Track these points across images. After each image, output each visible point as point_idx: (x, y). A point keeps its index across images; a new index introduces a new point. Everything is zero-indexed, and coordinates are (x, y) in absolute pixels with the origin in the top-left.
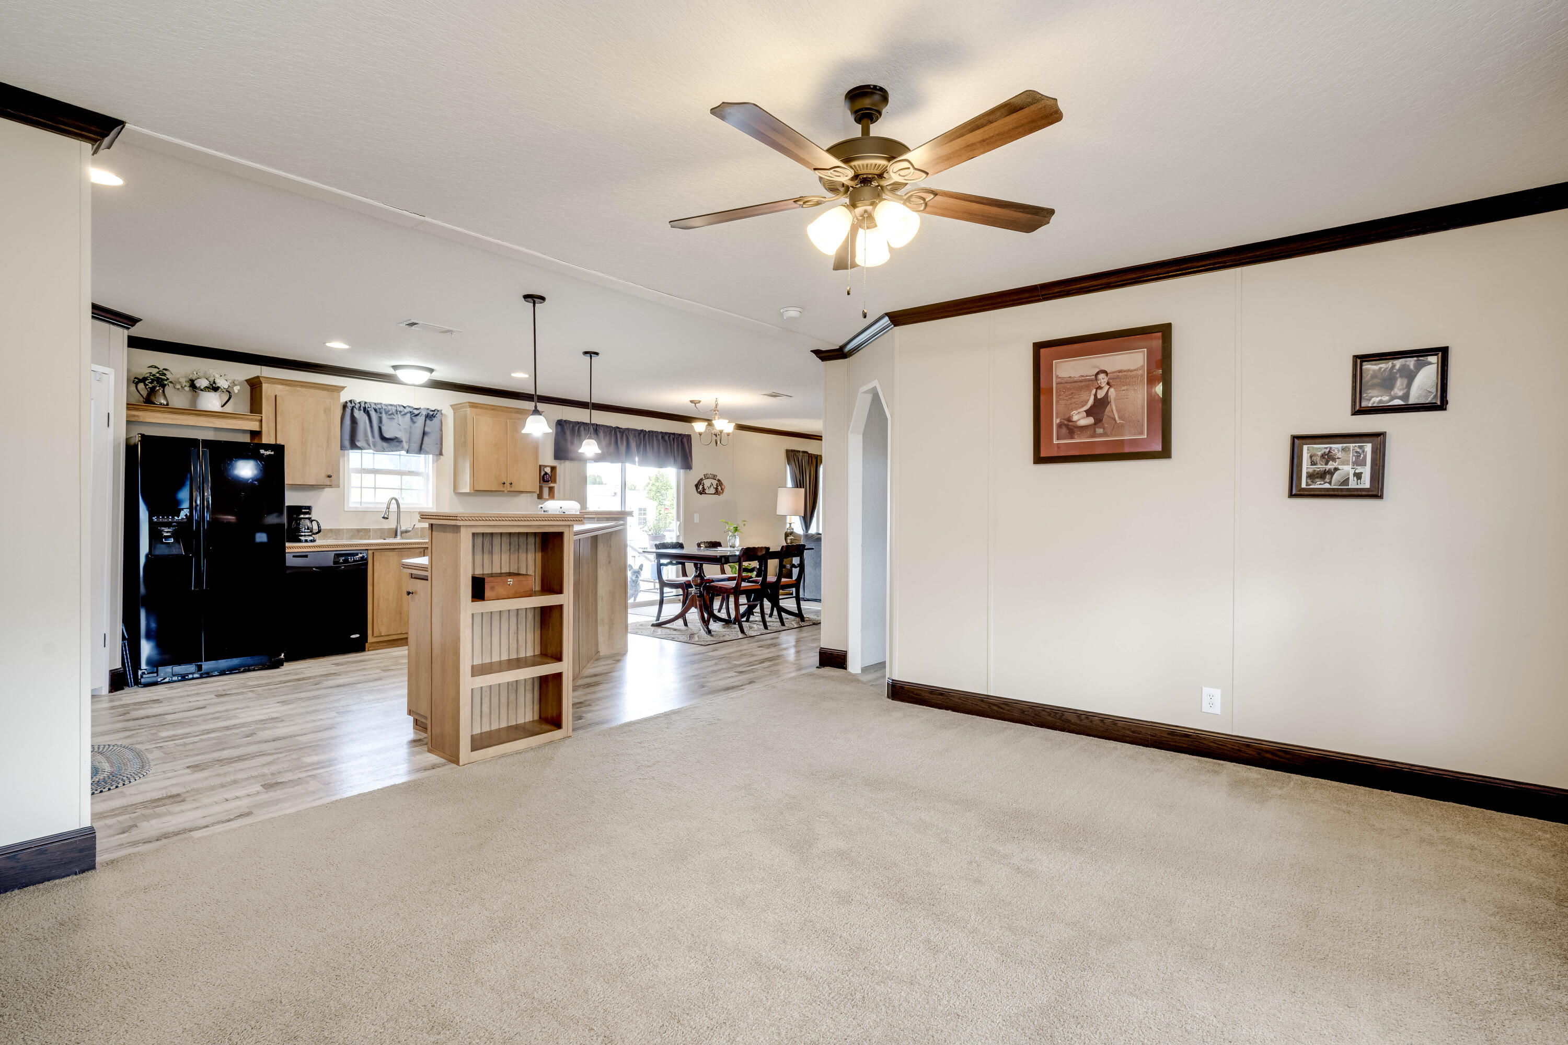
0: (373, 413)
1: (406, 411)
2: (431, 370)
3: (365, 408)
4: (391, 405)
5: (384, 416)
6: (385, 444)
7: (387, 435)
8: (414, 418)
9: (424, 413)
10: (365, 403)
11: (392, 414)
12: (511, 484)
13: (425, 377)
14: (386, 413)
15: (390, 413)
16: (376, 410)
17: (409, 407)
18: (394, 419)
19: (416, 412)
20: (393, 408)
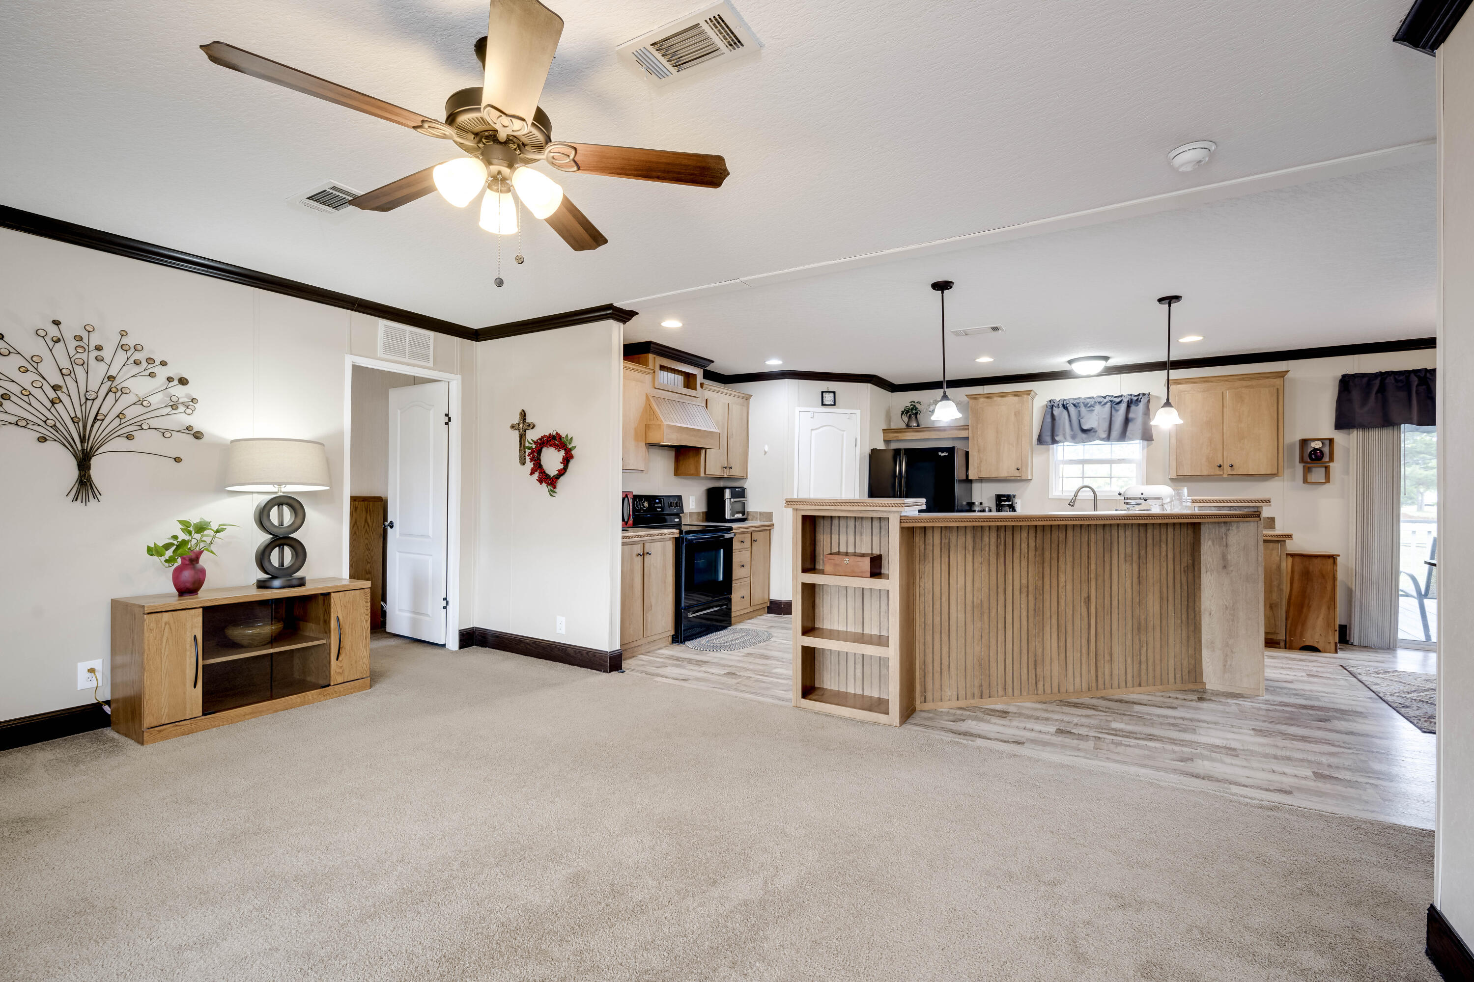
0: (1072, 409)
1: (1105, 400)
2: (1106, 358)
3: (1063, 405)
4: (1090, 398)
5: (1083, 409)
6: (1084, 436)
7: (1085, 427)
8: (1116, 406)
9: (1126, 400)
10: (1064, 400)
11: (1091, 406)
12: (1232, 466)
13: (1101, 365)
14: (1086, 405)
15: (1089, 405)
16: (1074, 405)
17: (1109, 396)
18: (1093, 410)
19: (1118, 400)
20: (1091, 400)
